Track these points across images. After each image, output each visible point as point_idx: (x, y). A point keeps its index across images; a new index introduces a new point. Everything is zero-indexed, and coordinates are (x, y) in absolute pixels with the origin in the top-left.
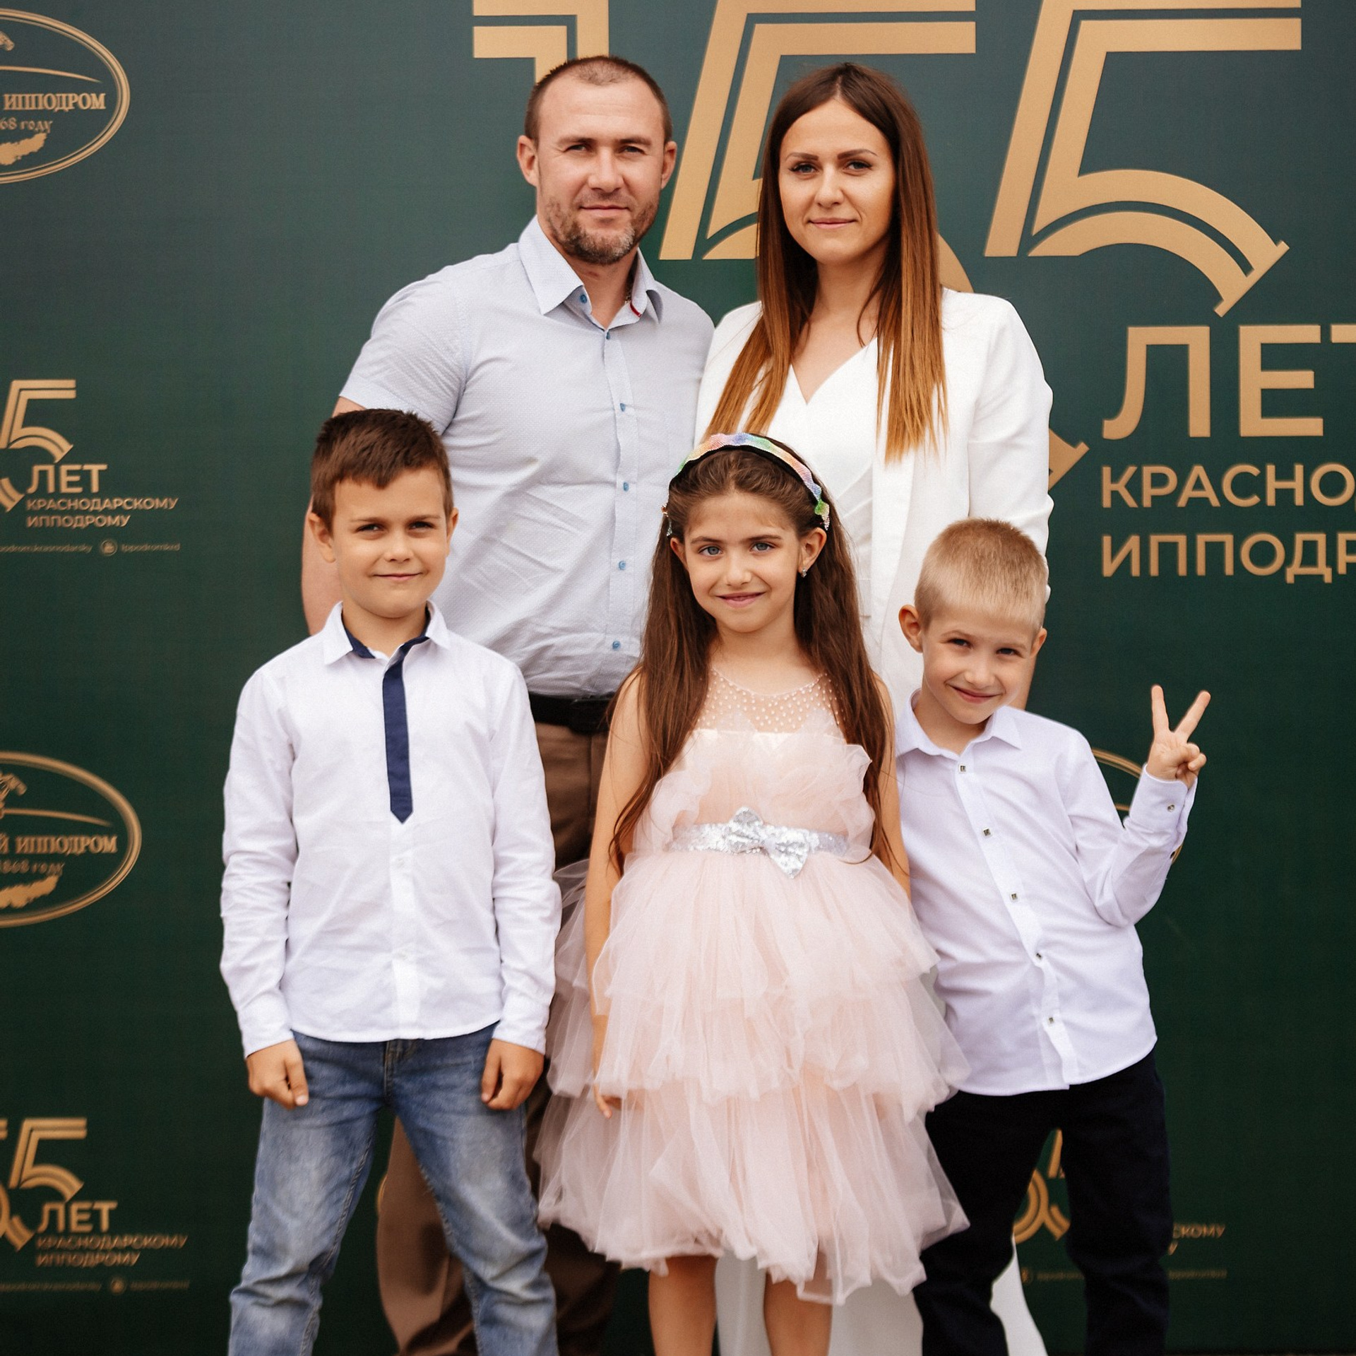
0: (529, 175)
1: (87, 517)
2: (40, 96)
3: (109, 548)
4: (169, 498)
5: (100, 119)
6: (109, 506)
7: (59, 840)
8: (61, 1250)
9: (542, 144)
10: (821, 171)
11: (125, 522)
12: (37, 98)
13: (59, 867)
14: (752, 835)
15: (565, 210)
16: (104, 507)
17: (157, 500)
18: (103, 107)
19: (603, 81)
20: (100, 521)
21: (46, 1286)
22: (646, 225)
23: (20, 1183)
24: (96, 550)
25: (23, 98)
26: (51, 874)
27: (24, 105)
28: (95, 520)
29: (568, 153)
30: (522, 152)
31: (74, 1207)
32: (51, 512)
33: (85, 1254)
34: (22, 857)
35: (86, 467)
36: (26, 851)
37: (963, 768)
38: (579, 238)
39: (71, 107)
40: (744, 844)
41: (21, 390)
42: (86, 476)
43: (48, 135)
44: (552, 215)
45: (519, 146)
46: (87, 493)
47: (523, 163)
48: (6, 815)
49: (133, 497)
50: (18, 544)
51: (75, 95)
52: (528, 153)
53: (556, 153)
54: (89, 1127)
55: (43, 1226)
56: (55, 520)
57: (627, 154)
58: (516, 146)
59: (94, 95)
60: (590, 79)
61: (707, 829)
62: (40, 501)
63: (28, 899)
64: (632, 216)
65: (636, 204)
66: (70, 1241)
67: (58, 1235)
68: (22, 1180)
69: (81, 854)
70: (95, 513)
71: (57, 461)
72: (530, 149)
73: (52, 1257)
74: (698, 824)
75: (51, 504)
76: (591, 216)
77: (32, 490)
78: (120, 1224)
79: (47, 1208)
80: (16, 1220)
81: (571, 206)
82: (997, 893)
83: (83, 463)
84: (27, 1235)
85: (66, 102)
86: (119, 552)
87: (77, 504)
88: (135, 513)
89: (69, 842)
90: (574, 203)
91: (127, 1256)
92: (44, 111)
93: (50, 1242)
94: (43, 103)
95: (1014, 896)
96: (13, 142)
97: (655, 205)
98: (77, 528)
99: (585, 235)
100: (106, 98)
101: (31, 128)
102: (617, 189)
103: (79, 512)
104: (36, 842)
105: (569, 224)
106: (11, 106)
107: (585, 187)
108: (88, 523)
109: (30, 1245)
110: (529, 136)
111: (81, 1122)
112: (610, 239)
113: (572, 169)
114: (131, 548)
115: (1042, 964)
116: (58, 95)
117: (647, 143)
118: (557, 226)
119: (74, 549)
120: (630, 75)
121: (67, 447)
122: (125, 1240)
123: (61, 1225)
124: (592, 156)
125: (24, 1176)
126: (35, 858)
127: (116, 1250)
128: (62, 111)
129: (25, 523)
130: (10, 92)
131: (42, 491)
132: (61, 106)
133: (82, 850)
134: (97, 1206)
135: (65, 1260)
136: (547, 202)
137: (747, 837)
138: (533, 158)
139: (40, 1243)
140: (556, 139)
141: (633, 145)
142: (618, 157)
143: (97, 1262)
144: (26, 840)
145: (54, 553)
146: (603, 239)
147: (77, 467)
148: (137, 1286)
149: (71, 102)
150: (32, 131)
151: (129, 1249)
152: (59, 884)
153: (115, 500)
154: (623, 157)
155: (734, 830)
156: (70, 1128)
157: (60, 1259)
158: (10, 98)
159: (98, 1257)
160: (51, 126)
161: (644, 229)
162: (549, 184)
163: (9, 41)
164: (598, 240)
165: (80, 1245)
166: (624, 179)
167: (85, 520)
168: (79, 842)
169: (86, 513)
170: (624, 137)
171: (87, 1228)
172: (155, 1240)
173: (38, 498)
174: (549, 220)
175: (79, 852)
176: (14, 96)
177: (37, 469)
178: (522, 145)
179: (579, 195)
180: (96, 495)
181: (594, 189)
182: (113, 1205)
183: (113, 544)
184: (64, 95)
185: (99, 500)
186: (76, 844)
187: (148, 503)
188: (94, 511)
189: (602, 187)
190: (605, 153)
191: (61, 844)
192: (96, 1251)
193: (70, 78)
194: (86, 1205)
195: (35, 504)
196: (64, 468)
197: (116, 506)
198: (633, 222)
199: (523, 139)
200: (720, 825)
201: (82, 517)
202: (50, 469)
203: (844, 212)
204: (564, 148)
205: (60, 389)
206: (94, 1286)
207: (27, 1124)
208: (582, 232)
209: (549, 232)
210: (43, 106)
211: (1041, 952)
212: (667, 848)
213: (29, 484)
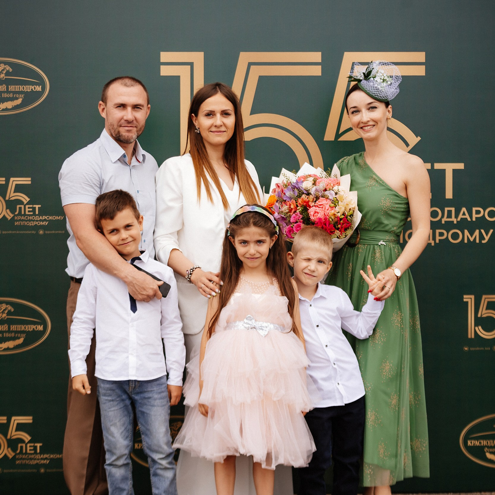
0: (102, 114)
1: (34, 222)
2: (20, 86)
3: (41, 232)
4: (61, 216)
5: (40, 94)
6: (42, 218)
7: (24, 326)
8: (24, 459)
9: (108, 104)
10: (215, 116)
11: (47, 224)
12: (19, 87)
13: (24, 335)
14: (251, 324)
15: (115, 127)
16: (40, 219)
17: (57, 217)
18: (41, 90)
19: (129, 86)
20: (39, 223)
21: (19, 471)
22: (141, 132)
23: (11, 437)
24: (37, 233)
25: (15, 87)
26: (22, 337)
27: (15, 89)
28: (37, 223)
29: (117, 108)
30: (100, 106)
31: (28, 445)
32: (23, 220)
33: (32, 460)
34: (12, 332)
35: (34, 206)
36: (14, 330)
37: (311, 305)
38: (120, 136)
39: (30, 90)
40: (248, 327)
41: (13, 181)
42: (34, 209)
43: (23, 99)
44: (111, 128)
45: (99, 104)
46: (34, 214)
47: (100, 110)
48: (7, 318)
49: (49, 216)
50: (12, 231)
51: (32, 86)
52: (102, 107)
53: (112, 108)
54: (33, 419)
55: (18, 451)
56: (24, 223)
57: (136, 109)
58: (98, 104)
59: (38, 86)
60: (125, 85)
61: (238, 323)
62: (19, 217)
63: (14, 345)
64: (137, 129)
65: (138, 125)
66: (27, 456)
67: (23, 454)
68: (12, 436)
69: (32, 331)
70: (37, 221)
71: (25, 204)
72: (103, 106)
73: (21, 461)
74: (235, 321)
75: (23, 218)
76: (124, 129)
77: (17, 213)
78: (43, 450)
79: (20, 445)
80: (9, 449)
81: (118, 126)
82: (322, 345)
83: (33, 205)
84: (13, 454)
85: (29, 88)
86: (45, 233)
87: (31, 218)
88: (50, 221)
89: (27, 327)
90: (119, 124)
91: (45, 461)
92: (22, 91)
93: (20, 456)
94: (21, 89)
95: (327, 346)
96: (11, 101)
97: (144, 126)
98: (31, 225)
99: (122, 135)
100: (42, 87)
101: (17, 97)
102: (133, 121)
103: (32, 220)
104: (17, 327)
105: (117, 131)
106: (11, 90)
107: (123, 120)
108: (34, 224)
109: (14, 457)
110: (103, 101)
111: (31, 418)
112: (130, 136)
113: (118, 114)
114: (49, 232)
115: (335, 366)
116: (26, 86)
117: (143, 106)
118: (113, 132)
119: (30, 232)
120: (137, 84)
121: (28, 199)
122: (45, 455)
123: (24, 451)
124: (125, 110)
125: (12, 435)
126: (16, 332)
127: (42, 459)
128: (28, 91)
129: (14, 224)
130: (11, 85)
131: (20, 213)
132: (27, 90)
133: (32, 329)
134: (36, 445)
135: (25, 462)
136: (110, 124)
137: (250, 324)
138: (104, 108)
139: (17, 457)
140: (113, 104)
141: (138, 106)
142: (133, 110)
143: (36, 463)
144: (14, 326)
145: (24, 233)
146: (128, 136)
147: (31, 206)
148: (48, 471)
149: (30, 89)
150: (17, 98)
151: (46, 459)
152: (24, 340)
153: (43, 217)
154: (135, 110)
155: (246, 322)
156: (27, 420)
157: (24, 462)
158: (11, 87)
159: (36, 461)
160: (24, 96)
161: (140, 133)
162: (110, 118)
163: (10, 69)
164: (126, 137)
165: (30, 457)
166: (135, 117)
167: (33, 223)
168: (31, 327)
169: (34, 221)
170: (135, 104)
171: (33, 452)
172: (54, 456)
173: (18, 216)
174: (110, 130)
175: (31, 330)
176: (12, 86)
177: (18, 206)
178: (100, 104)
179: (120, 122)
180: (37, 215)
181: (125, 120)
182: (41, 444)
183: (43, 231)
184: (28, 86)
185: (38, 217)
186: (30, 328)
187: (54, 218)
188: (36, 220)
189: (129, 120)
190: (129, 109)
191: (25, 328)
192: (35, 459)
193: (30, 81)
194: (32, 445)
195: (18, 218)
196: (27, 206)
197: (44, 219)
198: (137, 131)
199: (101, 102)
200: (242, 322)
201: (33, 222)
202: (23, 206)
203: (223, 129)
204: (116, 107)
205: (26, 181)
206: (35, 471)
207: (13, 418)
208: (121, 134)
209: (110, 134)
210: (21, 90)
211: (335, 363)
212: (225, 329)
213: (16, 211)
